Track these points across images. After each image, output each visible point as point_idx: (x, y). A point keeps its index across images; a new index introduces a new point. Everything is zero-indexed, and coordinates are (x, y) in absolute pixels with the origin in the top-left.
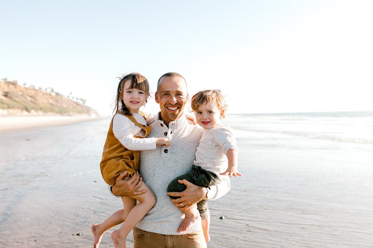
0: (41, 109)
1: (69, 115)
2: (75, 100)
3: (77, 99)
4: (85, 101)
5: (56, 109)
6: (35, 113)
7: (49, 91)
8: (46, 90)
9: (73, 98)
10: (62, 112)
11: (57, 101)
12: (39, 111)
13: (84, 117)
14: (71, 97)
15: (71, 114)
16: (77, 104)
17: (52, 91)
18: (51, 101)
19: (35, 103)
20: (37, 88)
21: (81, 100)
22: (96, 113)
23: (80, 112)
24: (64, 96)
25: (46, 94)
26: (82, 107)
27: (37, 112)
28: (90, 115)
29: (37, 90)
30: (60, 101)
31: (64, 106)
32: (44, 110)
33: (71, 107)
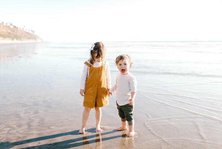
0: (1, 36)
1: (21, 40)
2: (27, 31)
3: (29, 30)
4: (34, 31)
5: (12, 36)
7: (9, 25)
8: (7, 24)
9: (26, 29)
11: (14, 31)
15: (22, 39)
16: (28, 33)
17: (11, 25)
18: (9, 31)
21: (32, 31)
22: (41, 39)
23: (29, 38)
25: (6, 26)
28: (36, 40)
30: (15, 31)
31: (19, 34)
33: (23, 35)
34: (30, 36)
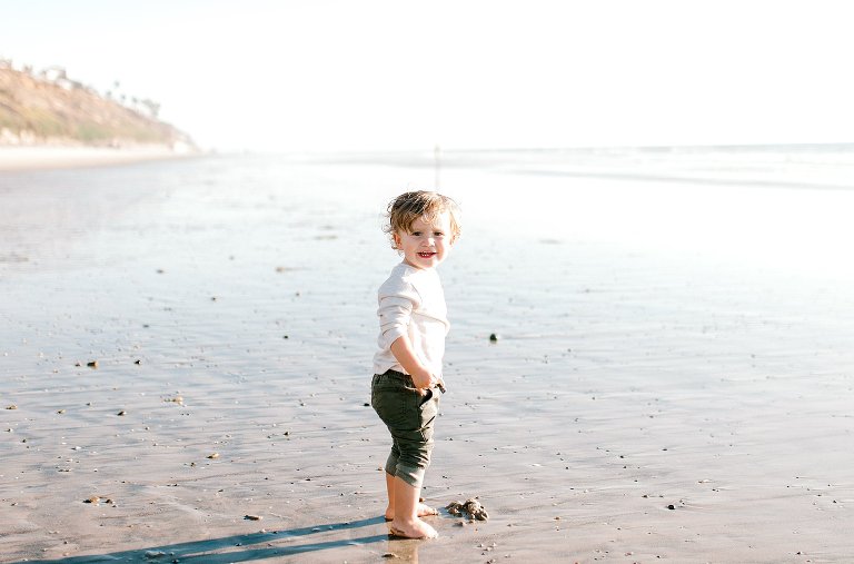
0: (30, 126)
1: (110, 146)
2: (128, 104)
3: (135, 100)
4: (158, 106)
5: (75, 128)
6: (14, 139)
7: (52, 76)
8: (44, 73)
9: (123, 97)
10: (90, 136)
11: (76, 106)
12: (23, 134)
13: (154, 150)
14: (116, 95)
15: (115, 142)
16: (134, 114)
17: (63, 76)
18: (59, 105)
19: (11, 109)
20: (18, 67)
21: (148, 103)
22: (189, 141)
23: (142, 138)
24: (95, 92)
25: (45, 84)
26: (149, 122)
27: (19, 135)
28: (171, 147)
29: (18, 74)
30: (84, 106)
31: (98, 119)
32: (39, 129)
33: (115, 123)
34: (144, 126)
